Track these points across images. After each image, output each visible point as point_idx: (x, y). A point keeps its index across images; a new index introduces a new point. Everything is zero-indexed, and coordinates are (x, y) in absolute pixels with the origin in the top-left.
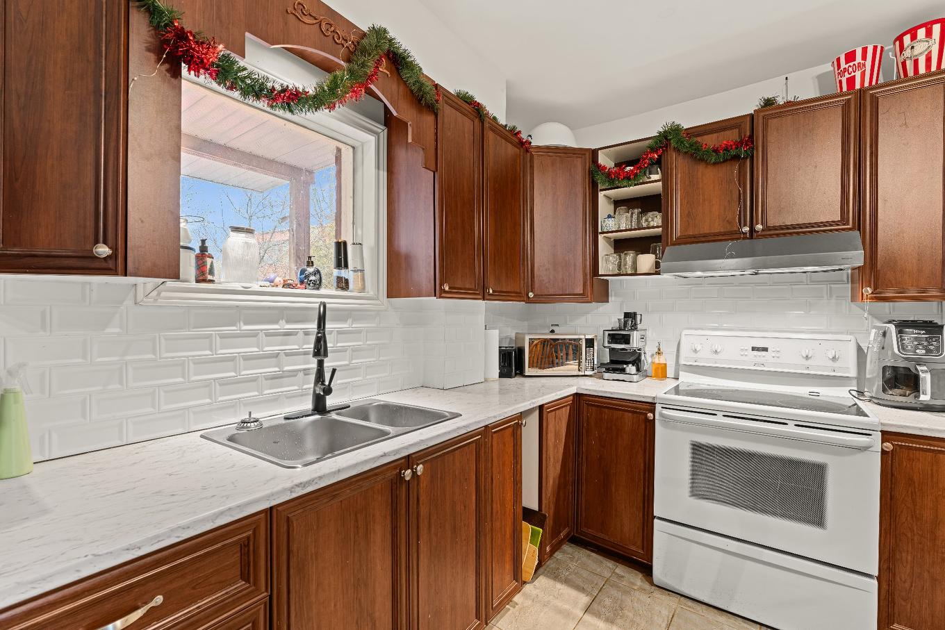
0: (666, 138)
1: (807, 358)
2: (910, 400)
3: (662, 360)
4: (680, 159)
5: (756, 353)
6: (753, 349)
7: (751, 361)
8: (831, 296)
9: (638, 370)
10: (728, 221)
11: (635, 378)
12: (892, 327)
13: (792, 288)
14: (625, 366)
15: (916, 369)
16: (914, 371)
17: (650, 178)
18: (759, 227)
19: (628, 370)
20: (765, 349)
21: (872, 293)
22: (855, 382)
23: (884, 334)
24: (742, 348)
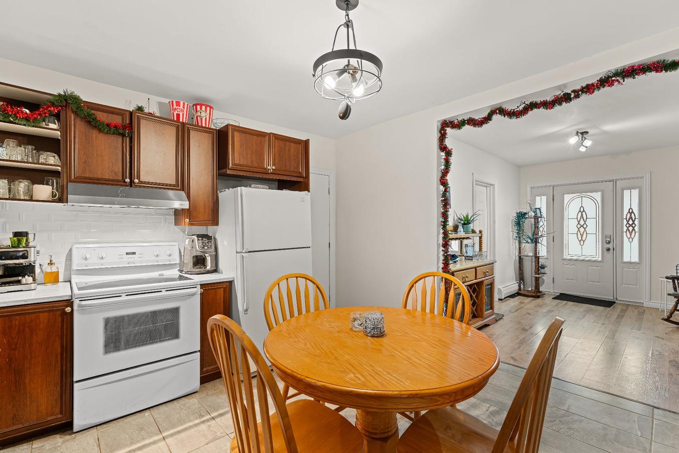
0: (66, 100)
1: (157, 256)
2: (202, 270)
3: (54, 269)
4: (78, 121)
5: (128, 256)
6: (127, 254)
7: (126, 261)
8: (165, 222)
9: (34, 280)
10: (115, 172)
11: (33, 286)
12: (195, 237)
13: (146, 217)
14: (20, 278)
15: (205, 256)
16: (203, 256)
17: (48, 125)
18: (136, 181)
19: (24, 281)
20: (134, 253)
21: (189, 221)
22: (178, 266)
23: (193, 241)
24: (120, 253)
